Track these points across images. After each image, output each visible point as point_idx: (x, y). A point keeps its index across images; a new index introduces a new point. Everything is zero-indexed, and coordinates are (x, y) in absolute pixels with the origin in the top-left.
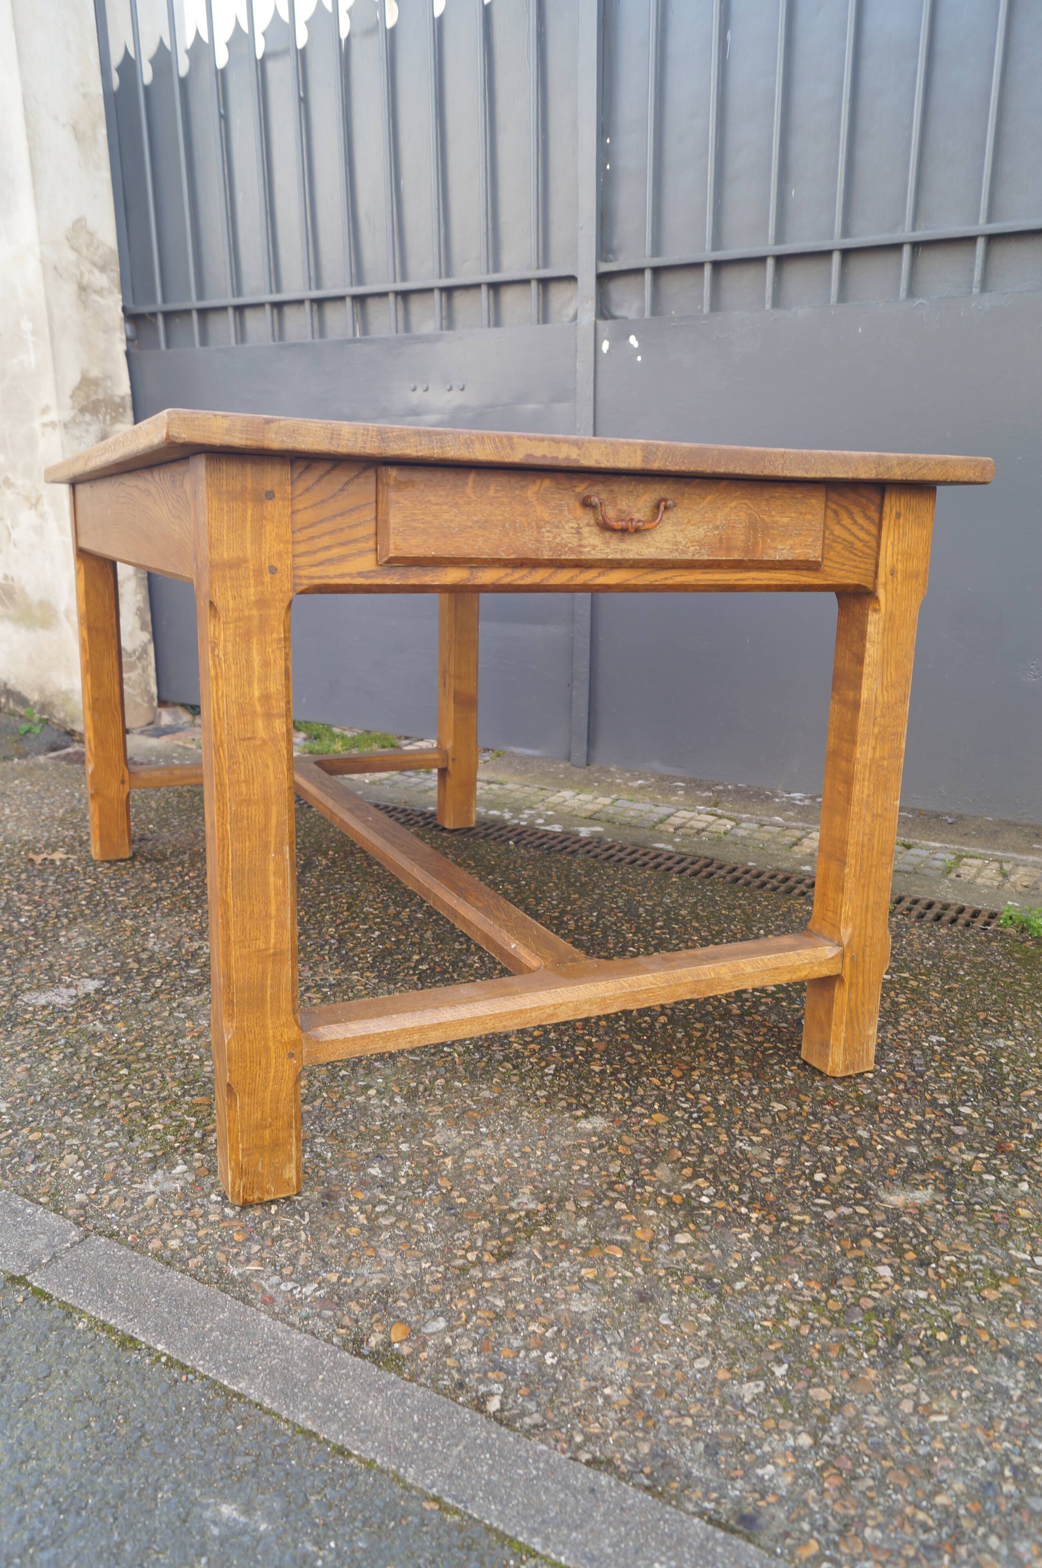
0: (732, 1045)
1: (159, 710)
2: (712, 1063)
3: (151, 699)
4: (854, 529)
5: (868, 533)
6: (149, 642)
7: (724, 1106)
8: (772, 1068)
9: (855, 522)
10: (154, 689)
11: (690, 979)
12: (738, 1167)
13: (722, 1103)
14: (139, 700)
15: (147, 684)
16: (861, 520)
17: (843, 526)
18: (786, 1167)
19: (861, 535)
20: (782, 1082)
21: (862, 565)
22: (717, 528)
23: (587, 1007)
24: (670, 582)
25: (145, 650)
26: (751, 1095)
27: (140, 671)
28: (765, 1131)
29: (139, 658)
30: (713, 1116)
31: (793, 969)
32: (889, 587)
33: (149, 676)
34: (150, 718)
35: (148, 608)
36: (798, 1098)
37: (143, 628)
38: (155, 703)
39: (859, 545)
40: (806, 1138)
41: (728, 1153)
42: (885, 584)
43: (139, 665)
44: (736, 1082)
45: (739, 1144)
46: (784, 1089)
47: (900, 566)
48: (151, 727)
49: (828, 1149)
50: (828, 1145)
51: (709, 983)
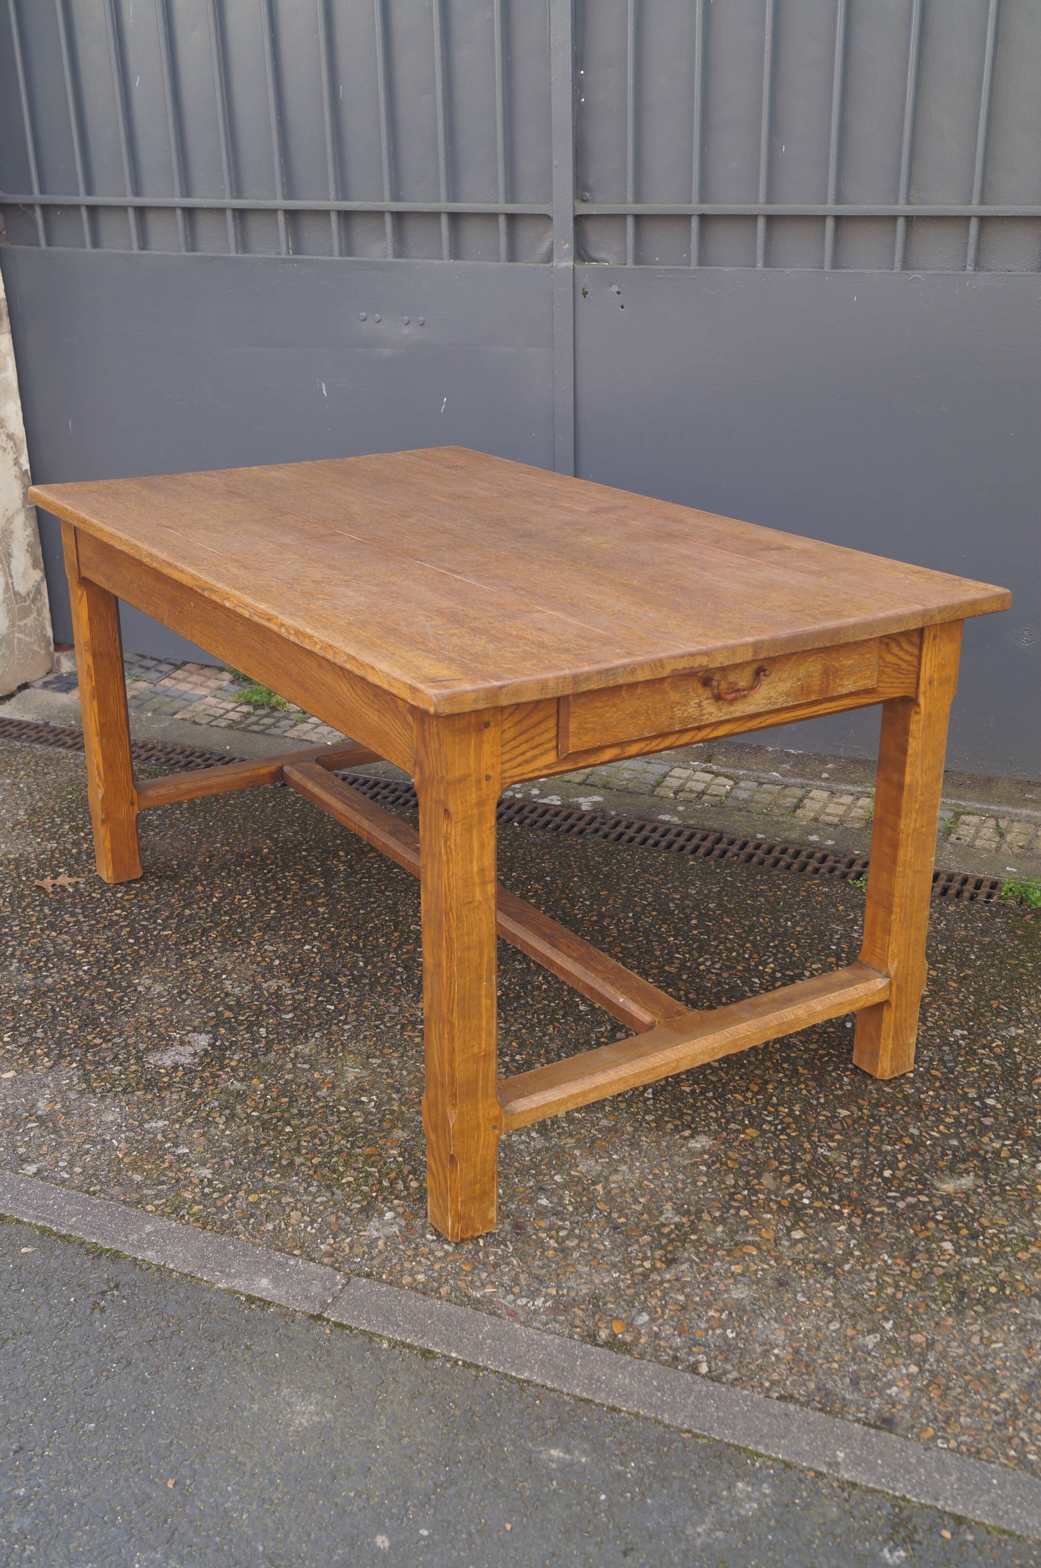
0: (793, 1055)
1: (57, 654)
2: (781, 1075)
3: (49, 644)
4: (901, 654)
5: (911, 654)
6: (42, 580)
7: (800, 1116)
8: (830, 1076)
9: (902, 649)
10: (50, 632)
11: (776, 1022)
12: (824, 1171)
13: (797, 1113)
14: (36, 648)
15: (43, 628)
16: (906, 647)
17: (893, 654)
18: (860, 1167)
19: (907, 657)
20: (841, 1088)
21: (907, 681)
22: (799, 679)
23: (701, 1057)
24: (763, 724)
25: (38, 591)
26: (819, 1103)
27: (35, 614)
28: (838, 1137)
29: (33, 601)
30: (794, 1126)
31: (852, 1002)
32: (928, 694)
33: (44, 619)
34: (48, 667)
35: (38, 541)
36: (857, 1102)
37: (35, 566)
38: (52, 648)
39: (904, 665)
40: (871, 1140)
41: (814, 1159)
42: (925, 693)
43: (34, 608)
44: (804, 1092)
45: (820, 1150)
46: (844, 1094)
47: (936, 676)
48: (51, 677)
49: (889, 1148)
50: (889, 1144)
51: (790, 1024)
